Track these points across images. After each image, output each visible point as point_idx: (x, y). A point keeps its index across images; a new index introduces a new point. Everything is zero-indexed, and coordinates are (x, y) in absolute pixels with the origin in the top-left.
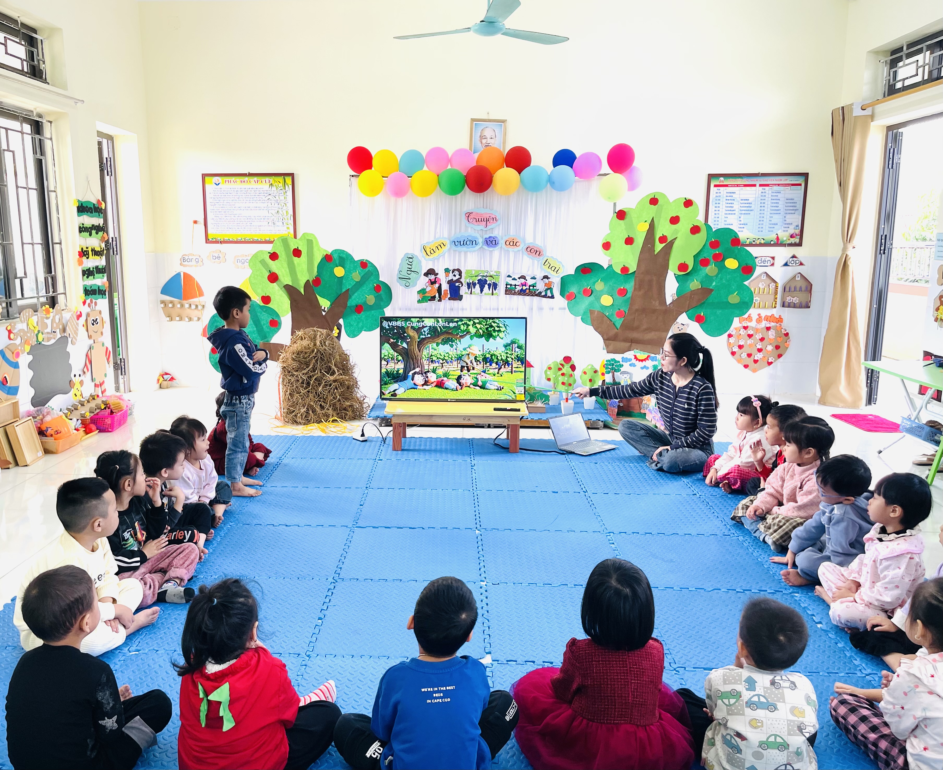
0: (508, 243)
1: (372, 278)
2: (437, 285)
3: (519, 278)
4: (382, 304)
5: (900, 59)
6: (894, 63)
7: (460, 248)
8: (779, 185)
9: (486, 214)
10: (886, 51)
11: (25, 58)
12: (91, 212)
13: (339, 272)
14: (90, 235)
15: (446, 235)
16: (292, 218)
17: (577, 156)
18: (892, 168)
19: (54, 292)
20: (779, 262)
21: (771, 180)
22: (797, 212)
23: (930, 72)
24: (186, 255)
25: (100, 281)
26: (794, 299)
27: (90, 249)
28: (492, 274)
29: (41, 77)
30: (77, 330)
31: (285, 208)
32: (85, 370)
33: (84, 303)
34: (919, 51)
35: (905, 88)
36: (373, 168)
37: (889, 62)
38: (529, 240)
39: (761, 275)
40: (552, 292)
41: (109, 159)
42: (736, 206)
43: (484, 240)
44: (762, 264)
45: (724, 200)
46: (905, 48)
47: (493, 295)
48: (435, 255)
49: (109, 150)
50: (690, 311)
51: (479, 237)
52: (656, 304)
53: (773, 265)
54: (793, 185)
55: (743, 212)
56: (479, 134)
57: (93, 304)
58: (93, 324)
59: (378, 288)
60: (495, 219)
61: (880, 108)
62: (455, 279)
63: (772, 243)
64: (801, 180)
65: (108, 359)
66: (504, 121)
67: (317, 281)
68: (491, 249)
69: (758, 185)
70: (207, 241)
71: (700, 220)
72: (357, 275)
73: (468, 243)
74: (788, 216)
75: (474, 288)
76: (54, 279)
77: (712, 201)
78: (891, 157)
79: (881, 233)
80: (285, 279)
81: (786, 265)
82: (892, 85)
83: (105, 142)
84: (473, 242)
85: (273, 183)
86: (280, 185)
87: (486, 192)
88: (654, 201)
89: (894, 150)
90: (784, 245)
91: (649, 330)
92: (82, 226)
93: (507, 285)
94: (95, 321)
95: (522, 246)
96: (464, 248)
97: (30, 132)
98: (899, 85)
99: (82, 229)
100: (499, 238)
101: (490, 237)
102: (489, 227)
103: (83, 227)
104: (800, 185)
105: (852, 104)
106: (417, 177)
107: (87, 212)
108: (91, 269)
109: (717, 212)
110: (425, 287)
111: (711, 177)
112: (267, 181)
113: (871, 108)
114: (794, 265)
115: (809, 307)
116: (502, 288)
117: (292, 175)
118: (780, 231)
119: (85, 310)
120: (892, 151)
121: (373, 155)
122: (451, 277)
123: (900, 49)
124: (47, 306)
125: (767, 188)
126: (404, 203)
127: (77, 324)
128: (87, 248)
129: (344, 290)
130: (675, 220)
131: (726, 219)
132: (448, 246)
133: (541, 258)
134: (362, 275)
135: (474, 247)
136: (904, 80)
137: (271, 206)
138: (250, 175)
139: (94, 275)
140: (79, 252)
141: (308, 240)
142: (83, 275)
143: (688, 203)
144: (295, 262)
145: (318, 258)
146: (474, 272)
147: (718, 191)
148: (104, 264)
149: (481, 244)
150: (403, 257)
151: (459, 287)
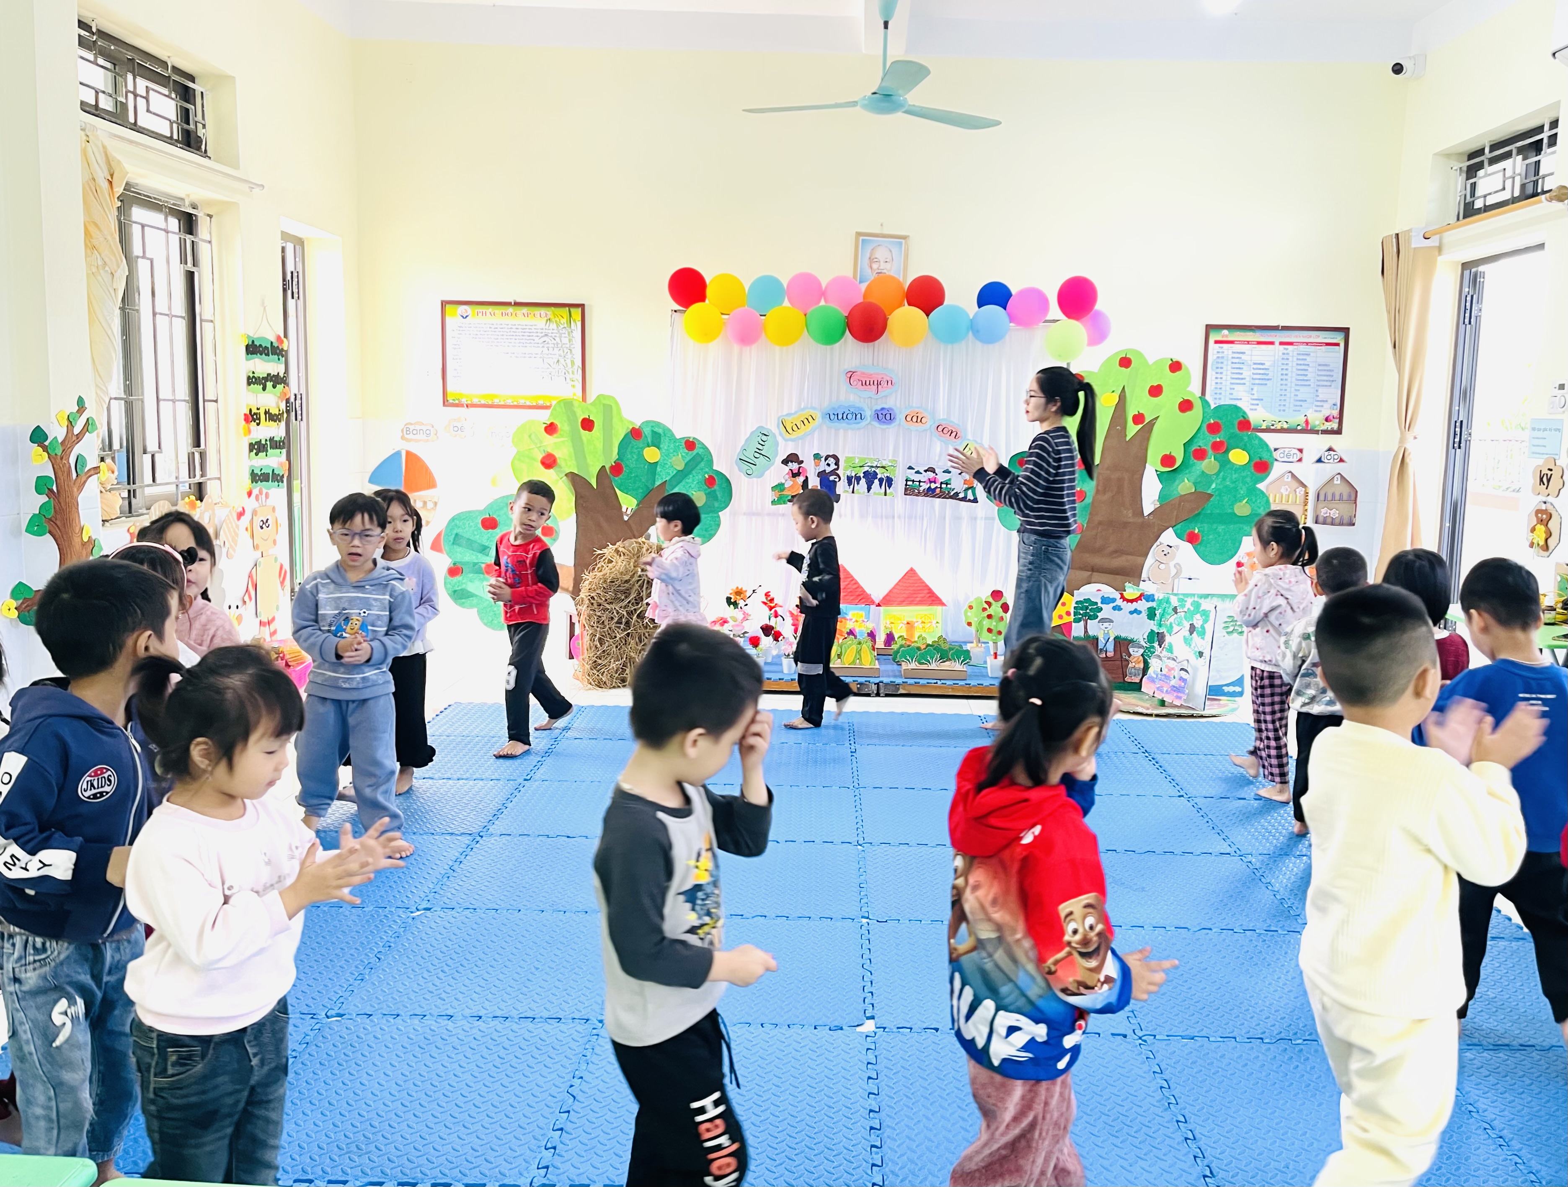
0: (909, 419)
1: (702, 464)
2: (801, 479)
3: (926, 471)
4: (716, 504)
5: (1480, 166)
6: (1472, 171)
7: (837, 424)
8: (1307, 344)
9: (877, 374)
10: (1460, 154)
11: (175, 119)
12: (267, 355)
13: (651, 454)
14: (264, 389)
15: (816, 404)
16: (580, 371)
17: (1014, 292)
18: (1470, 323)
19: (202, 476)
20: (1310, 456)
21: (1296, 337)
22: (1333, 384)
23: (1523, 186)
24: (411, 424)
25: (274, 460)
26: (1332, 512)
27: (262, 412)
28: (885, 464)
29: (199, 148)
30: (237, 535)
31: (569, 356)
32: (246, 598)
33: (250, 494)
34: (1508, 155)
35: (1487, 209)
36: (707, 301)
37: (1465, 169)
38: (941, 415)
39: (1283, 476)
40: (974, 494)
41: (295, 274)
42: (1247, 373)
43: (874, 414)
44: (1286, 459)
45: (1229, 363)
46: (1487, 150)
47: (885, 495)
48: (799, 433)
49: (297, 260)
50: (1178, 526)
51: (866, 408)
52: (1128, 515)
53: (1300, 460)
54: (1328, 344)
55: (1257, 382)
56: (868, 255)
57: (264, 496)
58: (262, 527)
59: (711, 481)
60: (890, 383)
61: (1449, 237)
62: (828, 470)
63: (1299, 428)
64: (1339, 338)
65: (282, 583)
66: (905, 238)
67: (617, 469)
68: (884, 427)
69: (1277, 343)
70: (445, 403)
71: (1193, 391)
72: (680, 460)
73: (850, 416)
74: (1321, 390)
75: (858, 484)
76: (202, 455)
77: (1212, 365)
78: (1468, 307)
79: (1455, 418)
80: (567, 463)
81: (1319, 461)
82: (1469, 203)
83: (290, 248)
84: (857, 416)
85: (552, 317)
86: (564, 321)
87: (877, 342)
88: (1125, 362)
89: (1472, 297)
90: (1316, 432)
91: (1118, 552)
92: (251, 375)
93: (907, 481)
94: (265, 523)
95: (930, 424)
96: (843, 424)
97: (177, 230)
98: (1478, 204)
99: (252, 380)
100: (897, 411)
101: (883, 409)
102: (883, 393)
103: (254, 377)
104: (1337, 345)
105: (1410, 231)
106: (773, 314)
107: (261, 354)
108: (263, 442)
109: (1219, 381)
110: (783, 481)
111: (1209, 328)
112: (543, 314)
113: (1438, 236)
114: (1331, 461)
115: (1354, 525)
116: (899, 485)
117: (582, 306)
118: (1310, 411)
119: (250, 504)
120: (1469, 298)
121: (708, 280)
122: (823, 466)
123: (1480, 152)
124: (193, 498)
125: (1290, 347)
126: (752, 353)
127: (237, 526)
128: (258, 409)
129: (658, 483)
130: (1155, 391)
131: (1232, 391)
132: (819, 419)
133: (958, 441)
134: (688, 459)
135: (859, 423)
136: (1485, 196)
137: (547, 352)
138: (517, 304)
139: (267, 451)
140: (245, 415)
141: (604, 405)
142: (251, 451)
143: (1175, 367)
144: (584, 438)
145: (620, 432)
146: (857, 461)
147: (1221, 350)
148: (283, 434)
149: (869, 419)
150: (752, 433)
151: (835, 482)
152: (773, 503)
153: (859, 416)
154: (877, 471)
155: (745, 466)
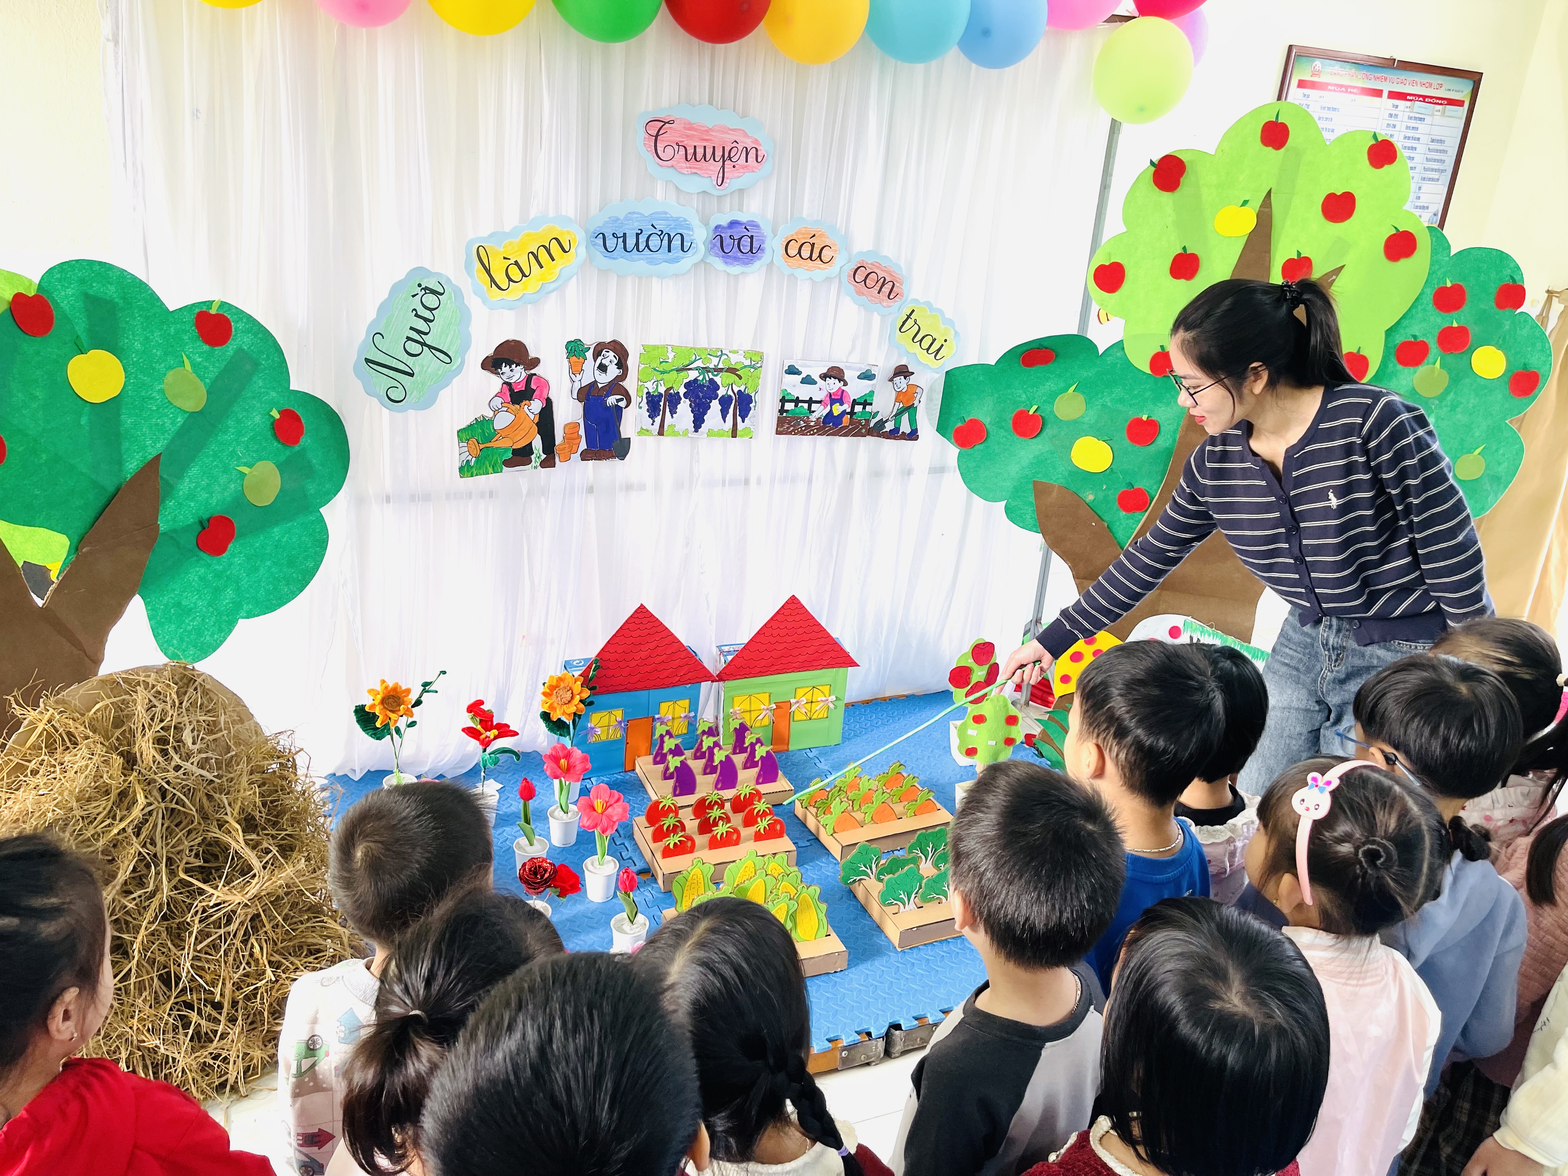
0: (793, 251)
1: (258, 382)
2: (536, 406)
3: (824, 377)
7: (623, 263)
8: (1423, 96)
9: (725, 130)
13: (95, 377)
15: (570, 207)
21: (1416, 84)
28: (735, 360)
38: (863, 241)
40: (913, 421)
43: (711, 235)
47: (734, 434)
48: (531, 285)
51: (695, 221)
59: (288, 427)
60: (752, 153)
62: (603, 379)
64: (1462, 90)
68: (736, 269)
69: (1385, 94)
72: (188, 378)
73: (654, 242)
75: (673, 412)
84: (673, 240)
93: (783, 401)
95: (842, 264)
96: (639, 263)
100: (766, 229)
101: (733, 224)
102: (734, 182)
104: (1463, 104)
110: (490, 414)
111: (1292, 53)
116: (766, 411)
122: (589, 374)
125: (1401, 103)
129: (133, 467)
132: (577, 252)
133: (895, 304)
135: (677, 260)
146: (671, 355)
149: (702, 248)
150: (396, 288)
151: (618, 411)
152: (465, 470)
153: (676, 242)
154: (718, 379)
155: (382, 381)
